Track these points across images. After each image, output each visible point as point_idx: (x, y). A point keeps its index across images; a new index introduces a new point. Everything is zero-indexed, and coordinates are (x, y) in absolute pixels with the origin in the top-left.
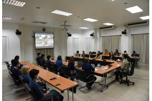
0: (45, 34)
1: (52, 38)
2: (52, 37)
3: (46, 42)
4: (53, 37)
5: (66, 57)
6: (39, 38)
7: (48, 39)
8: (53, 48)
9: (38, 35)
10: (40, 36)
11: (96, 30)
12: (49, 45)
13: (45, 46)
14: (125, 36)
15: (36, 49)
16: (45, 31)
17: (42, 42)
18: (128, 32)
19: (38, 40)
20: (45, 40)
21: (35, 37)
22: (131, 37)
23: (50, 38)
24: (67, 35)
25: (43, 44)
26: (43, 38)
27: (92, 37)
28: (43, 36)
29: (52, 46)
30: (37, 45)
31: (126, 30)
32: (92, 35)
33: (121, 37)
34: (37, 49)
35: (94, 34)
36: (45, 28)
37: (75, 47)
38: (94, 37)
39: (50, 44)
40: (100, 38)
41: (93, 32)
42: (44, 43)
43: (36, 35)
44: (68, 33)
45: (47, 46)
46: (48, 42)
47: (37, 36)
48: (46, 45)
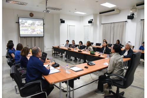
0: (32, 20)
1: (41, 25)
2: (41, 23)
3: (34, 29)
4: (43, 24)
5: (53, 47)
6: (24, 24)
7: (36, 25)
8: (43, 37)
9: (24, 20)
10: (26, 22)
11: (95, 15)
12: (37, 33)
13: (33, 34)
14: (132, 21)
15: (20, 37)
16: (33, 16)
17: (28, 29)
18: (136, 17)
19: (23, 26)
20: (33, 27)
21: (19, 23)
22: (141, 23)
23: (38, 25)
24: (60, 22)
25: (29, 32)
26: (29, 25)
27: (90, 24)
28: (30, 22)
29: (41, 34)
30: (23, 33)
31: (133, 14)
32: (90, 22)
33: (127, 24)
34: (22, 37)
35: (93, 21)
36: (33, 13)
37: (70, 37)
38: (93, 25)
39: (39, 32)
40: (101, 25)
41: (92, 18)
42: (31, 31)
43: (20, 20)
44: (61, 20)
45: (35, 35)
46: (36, 29)
47: (22, 21)
48: (33, 32)
